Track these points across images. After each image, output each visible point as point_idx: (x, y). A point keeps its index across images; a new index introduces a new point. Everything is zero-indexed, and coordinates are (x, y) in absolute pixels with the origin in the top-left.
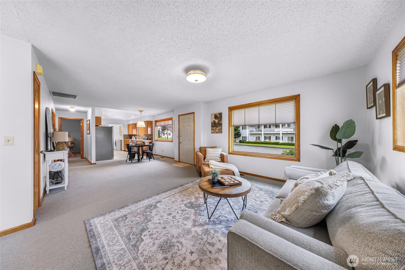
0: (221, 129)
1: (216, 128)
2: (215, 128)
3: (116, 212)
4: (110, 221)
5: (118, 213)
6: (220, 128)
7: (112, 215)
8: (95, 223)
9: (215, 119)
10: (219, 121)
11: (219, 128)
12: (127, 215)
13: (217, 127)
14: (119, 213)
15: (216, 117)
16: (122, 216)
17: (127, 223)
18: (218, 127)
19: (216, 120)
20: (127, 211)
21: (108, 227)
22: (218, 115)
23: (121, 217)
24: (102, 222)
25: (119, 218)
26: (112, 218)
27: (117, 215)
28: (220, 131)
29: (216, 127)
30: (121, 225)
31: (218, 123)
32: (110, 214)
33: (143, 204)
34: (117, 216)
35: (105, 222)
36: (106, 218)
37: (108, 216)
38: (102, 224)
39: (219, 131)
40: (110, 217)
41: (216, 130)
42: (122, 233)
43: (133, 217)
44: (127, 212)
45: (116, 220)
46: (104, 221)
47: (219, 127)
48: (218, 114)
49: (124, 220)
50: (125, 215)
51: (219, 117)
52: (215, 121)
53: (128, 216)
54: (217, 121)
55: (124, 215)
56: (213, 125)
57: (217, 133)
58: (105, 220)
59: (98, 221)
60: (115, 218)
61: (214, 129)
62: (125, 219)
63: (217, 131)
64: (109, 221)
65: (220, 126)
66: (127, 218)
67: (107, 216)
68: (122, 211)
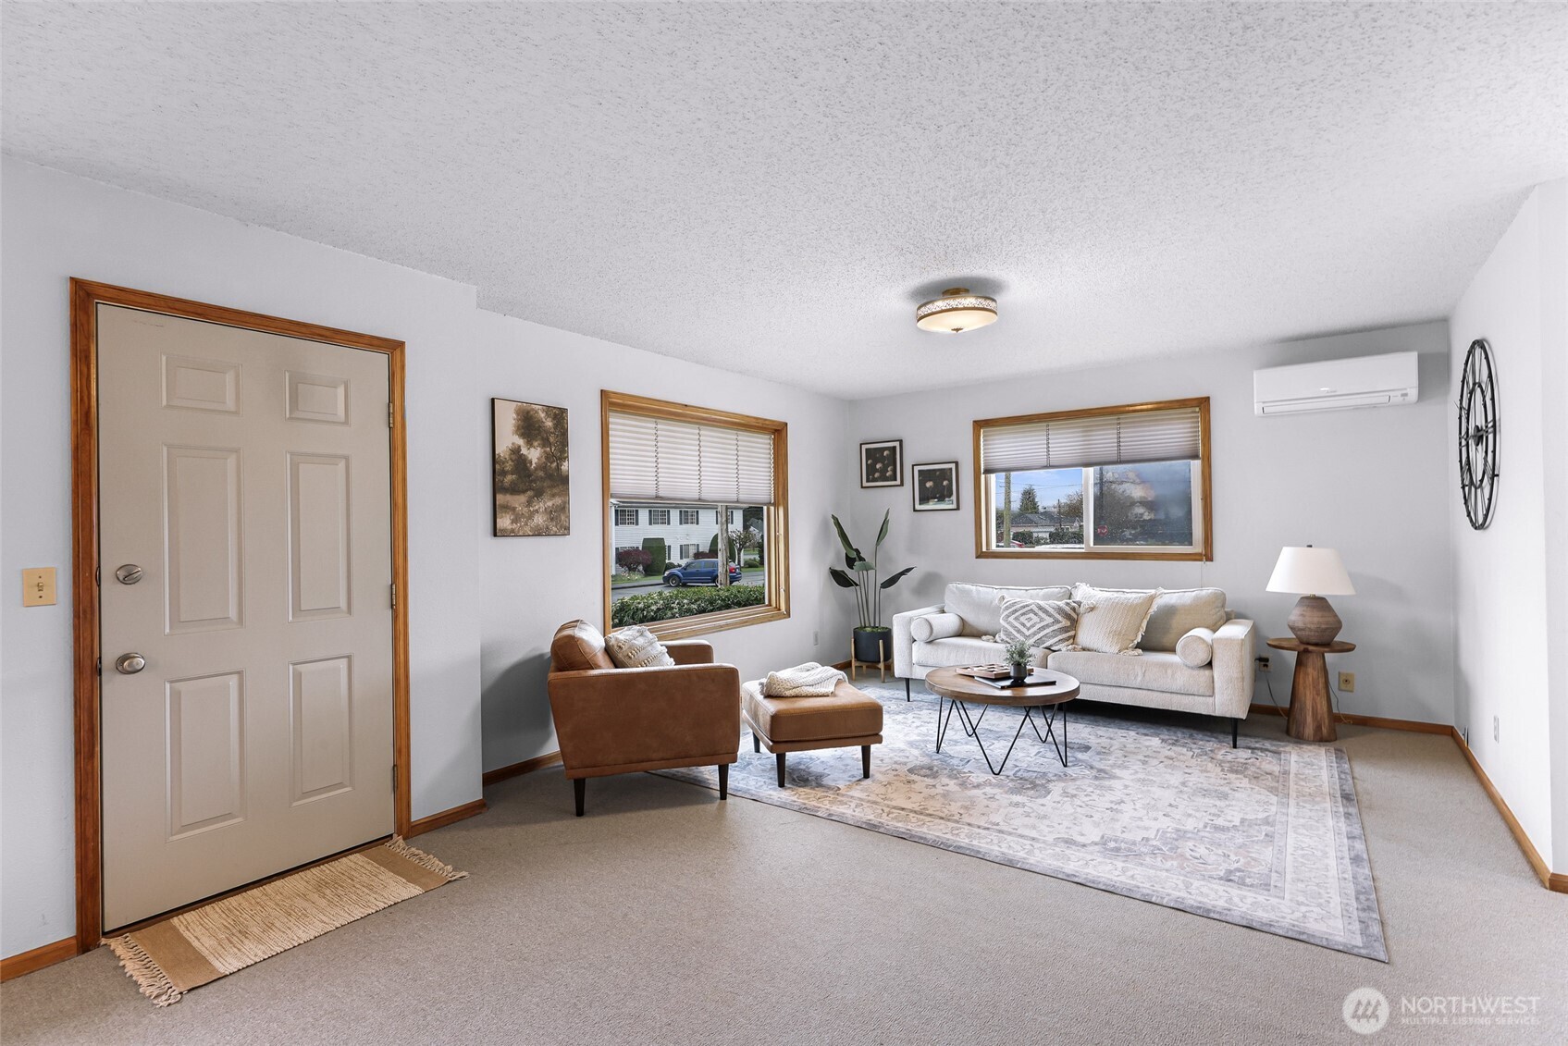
0: (564, 508)
1: (529, 503)
2: (522, 498)
3: (1244, 909)
4: (1287, 896)
5: (1241, 904)
6: (558, 501)
7: (1267, 912)
8: (1346, 923)
9: (520, 442)
10: (549, 457)
11: (550, 504)
12: (1221, 879)
13: (539, 494)
14: (1236, 900)
15: (528, 425)
16: (1236, 886)
17: (1242, 860)
18: (546, 497)
19: (530, 444)
20: (1204, 890)
21: (1306, 886)
22: (542, 415)
23: (1244, 884)
24: (1317, 910)
25: (1252, 886)
26: (1274, 901)
27: (1249, 901)
28: (558, 524)
29: (530, 493)
30: (1261, 867)
31: (542, 467)
32: (1274, 918)
33: (1124, 870)
34: (1254, 895)
35: (1308, 905)
36: (1298, 915)
37: (1284, 915)
38: (1320, 905)
39: (552, 519)
40: (1279, 908)
41: (531, 516)
42: (1275, 852)
43: (1210, 862)
44: (1209, 884)
45: (1266, 886)
46: (1311, 909)
47: (553, 496)
48: (548, 409)
49: (1243, 871)
50: (1222, 882)
51: (547, 432)
52: (524, 451)
53: (1218, 873)
54: (534, 455)
55: (1229, 883)
56: (512, 482)
57: (538, 533)
58: (1303, 909)
59: (1331, 922)
60: (1266, 893)
61: (514, 509)
62: (1238, 874)
63: (539, 520)
64: (1291, 900)
65: (555, 491)
66: (1230, 872)
67: (1286, 922)
68: (1220, 897)
